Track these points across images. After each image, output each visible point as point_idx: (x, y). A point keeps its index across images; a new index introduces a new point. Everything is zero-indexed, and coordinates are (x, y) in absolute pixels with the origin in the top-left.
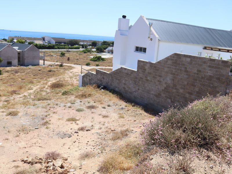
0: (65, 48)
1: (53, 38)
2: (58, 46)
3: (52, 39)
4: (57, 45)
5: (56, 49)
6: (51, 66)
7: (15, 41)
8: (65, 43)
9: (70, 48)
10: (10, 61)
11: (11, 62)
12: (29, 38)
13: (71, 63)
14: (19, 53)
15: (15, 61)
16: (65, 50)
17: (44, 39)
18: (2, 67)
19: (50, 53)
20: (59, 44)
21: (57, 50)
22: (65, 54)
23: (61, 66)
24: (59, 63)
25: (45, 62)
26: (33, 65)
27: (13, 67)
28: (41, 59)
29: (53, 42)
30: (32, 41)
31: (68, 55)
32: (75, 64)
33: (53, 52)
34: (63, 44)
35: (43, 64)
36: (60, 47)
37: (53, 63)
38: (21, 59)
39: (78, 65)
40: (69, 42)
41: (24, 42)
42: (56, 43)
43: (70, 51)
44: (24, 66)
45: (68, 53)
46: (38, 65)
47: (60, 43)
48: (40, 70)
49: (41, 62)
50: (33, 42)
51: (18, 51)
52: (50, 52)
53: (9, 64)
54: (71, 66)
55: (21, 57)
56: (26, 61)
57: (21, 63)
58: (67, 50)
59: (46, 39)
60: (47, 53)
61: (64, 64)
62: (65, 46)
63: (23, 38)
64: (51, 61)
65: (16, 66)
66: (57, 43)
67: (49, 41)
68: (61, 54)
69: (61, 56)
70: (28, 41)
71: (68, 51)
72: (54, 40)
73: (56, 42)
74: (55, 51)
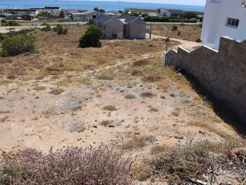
0: (180, 22)
1: (169, 10)
2: (173, 19)
3: (168, 12)
4: (172, 18)
5: (170, 22)
6: (156, 40)
7: (129, 13)
8: (181, 15)
9: (186, 22)
10: (115, 33)
11: (116, 35)
12: (144, 10)
13: (181, 39)
14: (125, 26)
15: (121, 34)
16: (180, 23)
17: (159, 11)
18: (107, 39)
19: (162, 27)
20: (174, 17)
21: (171, 23)
22: (177, 28)
23: (167, 40)
24: (166, 38)
25: (152, 35)
26: (138, 39)
27: (117, 40)
28: (147, 33)
29: (169, 14)
30: (146, 13)
31: (181, 29)
32: (184, 40)
33: (166, 25)
34: (179, 16)
35: (149, 38)
36: (174, 20)
37: (161, 37)
38: (127, 32)
39: (187, 41)
40: (186, 15)
41: (138, 14)
42: (171, 16)
43: (184, 25)
44: (129, 39)
45: (182, 26)
46: (143, 39)
47: (177, 15)
48: (141, 44)
49: (147, 35)
50: (147, 14)
51: (124, 23)
52: (163, 25)
53: (115, 37)
54: (178, 42)
55: (127, 30)
56: (131, 34)
57: (127, 35)
58: (182, 23)
59: (161, 11)
60: (159, 26)
61: (171, 39)
62: (180, 19)
63: (138, 10)
64: (160, 35)
65: (120, 39)
66: (173, 16)
67: (164, 14)
68: (173, 27)
69: (173, 30)
70: (143, 13)
71: (182, 25)
72: (170, 12)
73: (171, 15)
74: (168, 25)
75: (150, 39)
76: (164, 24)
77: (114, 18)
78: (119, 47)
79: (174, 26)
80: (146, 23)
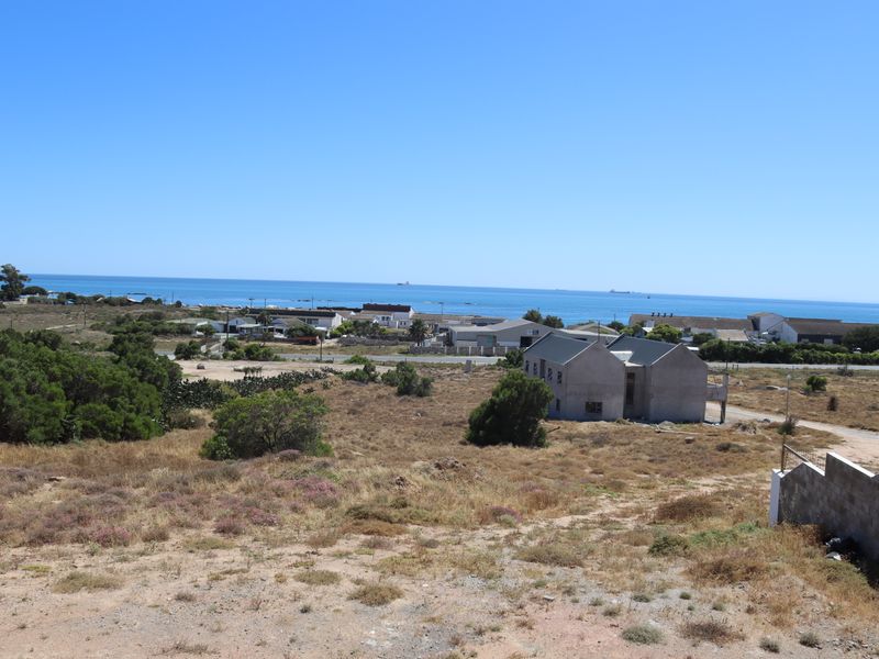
0: (833, 361)
1: (792, 321)
2: (806, 351)
3: (786, 326)
4: (804, 347)
5: (798, 362)
6: (744, 428)
7: (648, 329)
8: (837, 339)
9: (856, 361)
10: (597, 400)
11: (600, 404)
12: (700, 322)
13: (838, 423)
14: (631, 374)
15: (615, 403)
16: (834, 367)
17: (755, 324)
18: (567, 419)
19: (766, 379)
20: (810, 344)
21: (801, 366)
22: (824, 382)
23: (788, 429)
24: (781, 420)
25: (729, 409)
26: (677, 421)
27: (602, 423)
28: (712, 399)
29: (791, 336)
30: (707, 331)
31: (841, 387)
32: (851, 427)
33: (781, 373)
34: (828, 343)
35: (719, 420)
36: (812, 355)
37: (762, 416)
38: (637, 397)
39: (864, 433)
40: (856, 336)
41: (680, 335)
42: (799, 340)
43: (851, 374)
44: (647, 421)
45: (842, 378)
46: (697, 422)
47: (820, 338)
48: (689, 442)
49: (713, 408)
50: (710, 335)
51: (628, 364)
52: (772, 374)
53: (593, 411)
54: (829, 434)
55: (637, 390)
56: (653, 404)
57: (637, 408)
58: (842, 366)
59: (763, 323)
60: (754, 376)
61: (800, 423)
62: (834, 351)
63: (680, 321)
64: (758, 410)
65: (613, 420)
66: (807, 340)
67: (775, 333)
68: (809, 382)
69: (807, 392)
70: (696, 331)
71: (842, 373)
72: (795, 327)
73: (800, 337)
74: (791, 372)
75: (722, 422)
76: (773, 371)
77: (594, 348)
78: (607, 448)
79: (813, 378)
80: (707, 366)
